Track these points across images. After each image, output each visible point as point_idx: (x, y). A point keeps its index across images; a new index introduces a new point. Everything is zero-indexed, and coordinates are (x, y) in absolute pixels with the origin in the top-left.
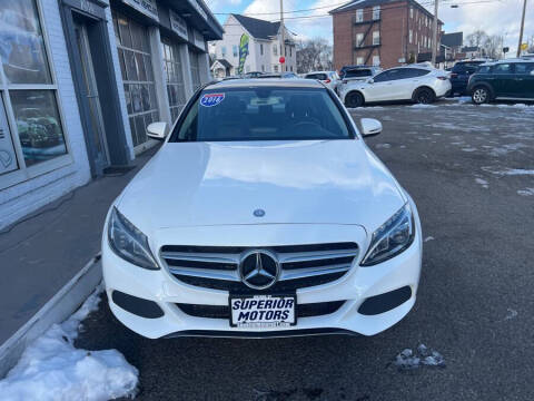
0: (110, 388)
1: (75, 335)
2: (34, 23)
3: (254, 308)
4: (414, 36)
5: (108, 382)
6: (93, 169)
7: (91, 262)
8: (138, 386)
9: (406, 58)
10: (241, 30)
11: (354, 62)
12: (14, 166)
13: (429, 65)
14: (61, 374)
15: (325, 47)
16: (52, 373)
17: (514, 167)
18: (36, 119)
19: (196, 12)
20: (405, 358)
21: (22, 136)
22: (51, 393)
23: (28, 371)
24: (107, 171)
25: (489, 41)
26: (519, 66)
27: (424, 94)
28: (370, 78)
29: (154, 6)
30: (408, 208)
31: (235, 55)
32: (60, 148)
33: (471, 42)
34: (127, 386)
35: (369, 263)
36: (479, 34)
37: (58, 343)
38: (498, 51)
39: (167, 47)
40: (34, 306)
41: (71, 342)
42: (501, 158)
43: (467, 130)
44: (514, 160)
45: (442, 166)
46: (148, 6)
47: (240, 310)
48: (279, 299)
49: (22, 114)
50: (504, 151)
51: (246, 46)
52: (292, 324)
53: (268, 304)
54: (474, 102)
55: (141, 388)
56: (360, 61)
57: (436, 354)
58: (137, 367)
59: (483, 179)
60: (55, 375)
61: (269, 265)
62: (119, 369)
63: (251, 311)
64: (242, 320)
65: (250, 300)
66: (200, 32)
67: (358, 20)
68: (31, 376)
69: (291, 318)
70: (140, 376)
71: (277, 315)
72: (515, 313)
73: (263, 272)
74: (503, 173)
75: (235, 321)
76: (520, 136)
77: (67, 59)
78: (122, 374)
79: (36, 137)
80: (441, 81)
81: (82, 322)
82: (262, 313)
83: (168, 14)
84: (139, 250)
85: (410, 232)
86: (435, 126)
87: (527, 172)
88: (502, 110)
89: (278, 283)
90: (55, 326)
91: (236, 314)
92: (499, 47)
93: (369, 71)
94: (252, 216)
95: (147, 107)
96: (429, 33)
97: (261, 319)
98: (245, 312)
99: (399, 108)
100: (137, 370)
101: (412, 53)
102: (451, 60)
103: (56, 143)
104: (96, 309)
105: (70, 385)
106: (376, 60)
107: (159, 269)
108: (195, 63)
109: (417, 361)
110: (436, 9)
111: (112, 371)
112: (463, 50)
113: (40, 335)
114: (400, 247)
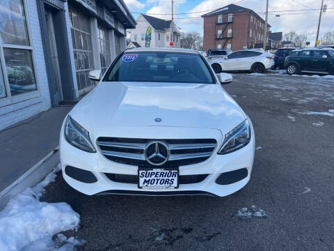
0: (62, 224)
1: (40, 195)
2: (20, 8)
3: (153, 177)
4: (253, 33)
5: (61, 221)
6: (52, 102)
7: (52, 153)
8: (80, 224)
9: (248, 46)
10: (147, 24)
11: (216, 47)
12: (4, 95)
13: (262, 50)
14: (32, 213)
15: (199, 38)
16: (27, 214)
17: (311, 110)
18: (19, 67)
19: (120, 10)
20: (243, 213)
21: (10, 77)
22: (26, 224)
23: (11, 212)
24: (61, 103)
25: (298, 38)
26: (315, 53)
27: (258, 67)
28: (226, 57)
29: (94, 4)
30: (247, 122)
31: (143, 39)
32: (33, 86)
33: (287, 39)
34: (73, 224)
35: (223, 152)
36: (292, 34)
37: (30, 198)
38: (304, 44)
39: (101, 31)
40: (15, 176)
41: (38, 199)
42: (303, 105)
43: (284, 89)
44: (312, 106)
45: (268, 108)
46: (91, 4)
47: (144, 178)
48: (168, 171)
49: (10, 63)
50: (305, 101)
51: (150, 34)
52: (175, 188)
53: (162, 174)
54: (288, 73)
55: (81, 226)
56: (219, 47)
57: (261, 211)
58: (80, 213)
59: (292, 116)
60: (28, 215)
61: (163, 150)
62: (68, 213)
63: (151, 179)
64: (146, 184)
65: (151, 171)
66: (122, 23)
67: (219, 22)
68: (14, 214)
69: (175, 184)
70: (80, 219)
71: (167, 181)
72: (309, 190)
73: (159, 155)
74: (304, 113)
75: (141, 185)
76: (315, 93)
77: (39, 31)
78: (70, 216)
79: (18, 78)
80: (268, 60)
81: (44, 188)
82: (158, 180)
83: (103, 10)
84: (83, 141)
85: (248, 136)
86: (264, 85)
87: (318, 113)
88: (305, 78)
89: (168, 162)
90: (28, 188)
91: (142, 180)
92: (304, 42)
93: (225, 52)
94: (154, 121)
95: (87, 67)
96: (262, 32)
97: (157, 184)
98: (147, 179)
99: (243, 75)
100: (79, 216)
101: (252, 43)
102: (275, 49)
103: (30, 83)
104: (54, 180)
105: (37, 220)
106: (229, 46)
107: (96, 152)
108: (118, 42)
109: (250, 214)
110: (267, 17)
111: (64, 214)
112: (282, 43)
113: (18, 193)
114: (242, 145)
